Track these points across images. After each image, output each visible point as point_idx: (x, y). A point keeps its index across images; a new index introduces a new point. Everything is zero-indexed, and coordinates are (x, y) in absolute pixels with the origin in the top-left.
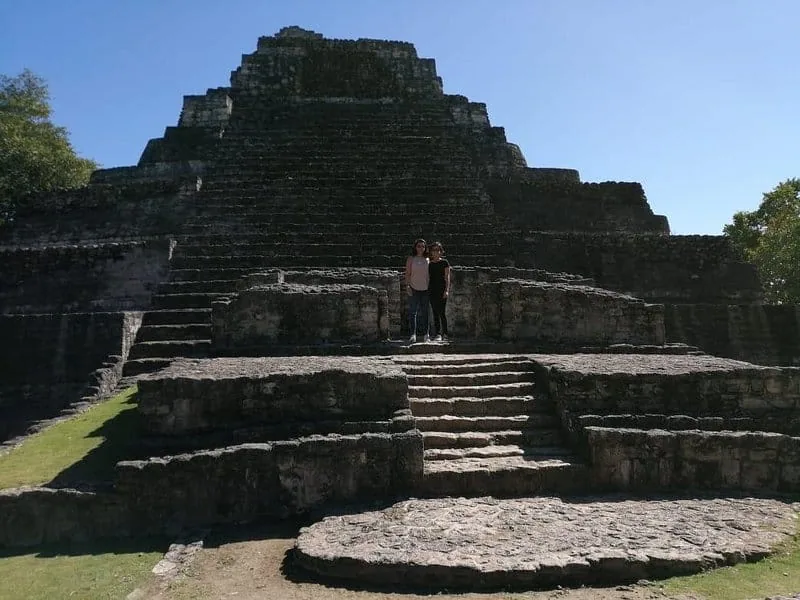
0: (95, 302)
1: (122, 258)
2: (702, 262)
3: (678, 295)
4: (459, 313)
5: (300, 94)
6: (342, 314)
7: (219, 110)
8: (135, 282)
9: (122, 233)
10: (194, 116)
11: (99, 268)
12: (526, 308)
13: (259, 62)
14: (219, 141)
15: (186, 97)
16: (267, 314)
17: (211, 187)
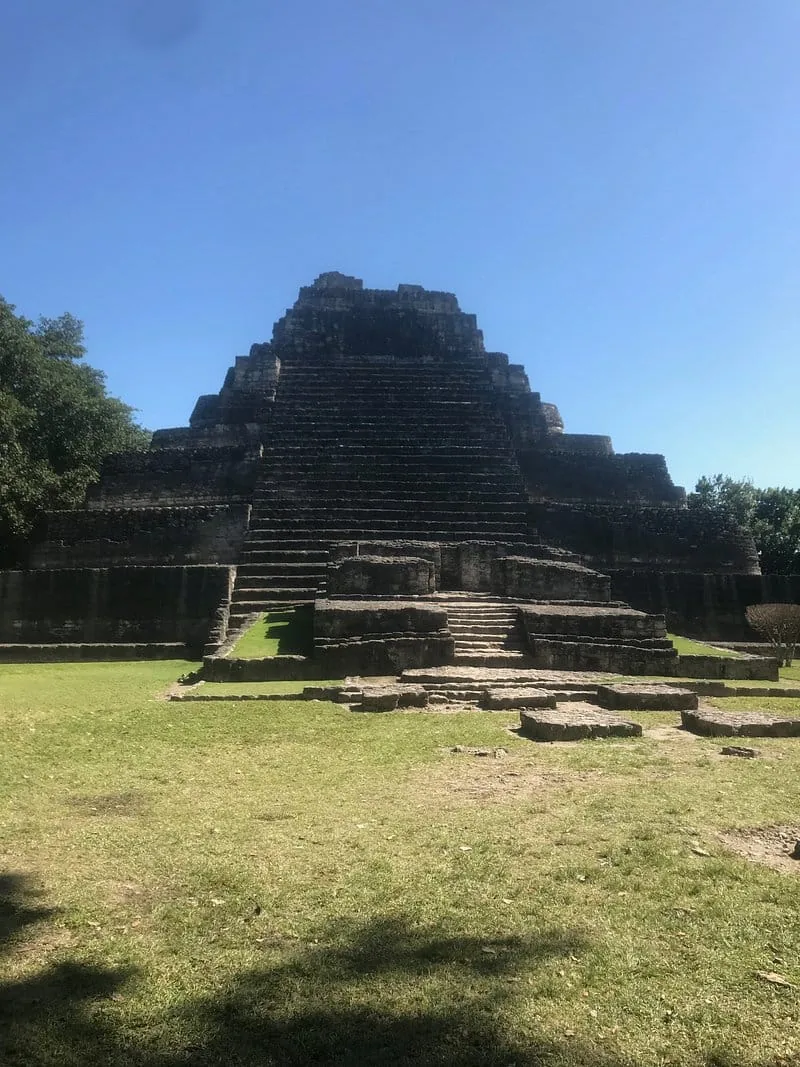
0: (188, 556)
2: (702, 533)
3: (678, 562)
5: (344, 352)
6: (407, 577)
7: (269, 371)
8: (221, 539)
9: (196, 493)
10: (246, 377)
11: (191, 527)
14: (271, 404)
15: (237, 358)
16: (362, 576)
17: (272, 453)
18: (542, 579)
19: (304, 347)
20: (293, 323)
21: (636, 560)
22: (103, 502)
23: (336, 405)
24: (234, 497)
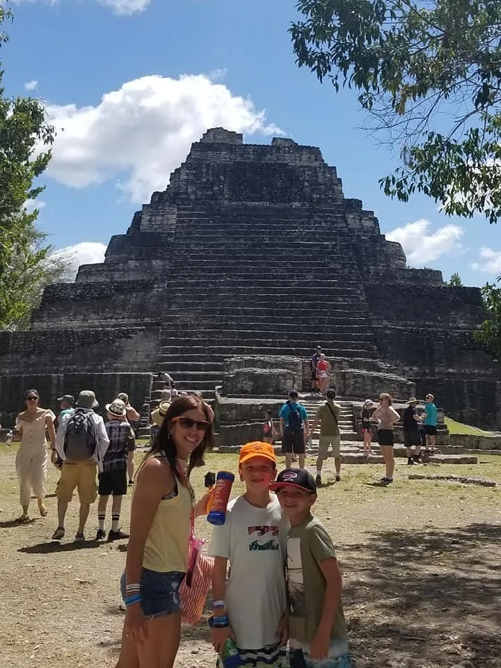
1: (130, 337)
3: (483, 372)
4: (332, 382)
5: (227, 199)
6: (278, 383)
7: (169, 216)
8: (140, 353)
9: (117, 316)
10: (150, 220)
11: (117, 344)
12: (356, 382)
13: (194, 169)
14: (171, 244)
15: (143, 205)
16: (248, 382)
17: (174, 285)
18: (369, 385)
19: (196, 195)
20: (187, 175)
21: (451, 370)
22: (45, 323)
23: (223, 244)
24: (146, 319)
